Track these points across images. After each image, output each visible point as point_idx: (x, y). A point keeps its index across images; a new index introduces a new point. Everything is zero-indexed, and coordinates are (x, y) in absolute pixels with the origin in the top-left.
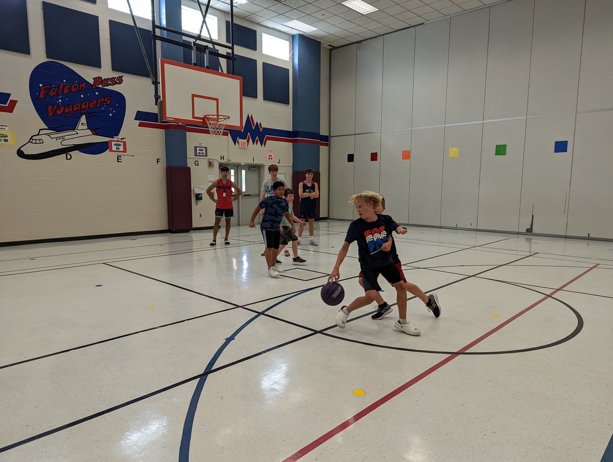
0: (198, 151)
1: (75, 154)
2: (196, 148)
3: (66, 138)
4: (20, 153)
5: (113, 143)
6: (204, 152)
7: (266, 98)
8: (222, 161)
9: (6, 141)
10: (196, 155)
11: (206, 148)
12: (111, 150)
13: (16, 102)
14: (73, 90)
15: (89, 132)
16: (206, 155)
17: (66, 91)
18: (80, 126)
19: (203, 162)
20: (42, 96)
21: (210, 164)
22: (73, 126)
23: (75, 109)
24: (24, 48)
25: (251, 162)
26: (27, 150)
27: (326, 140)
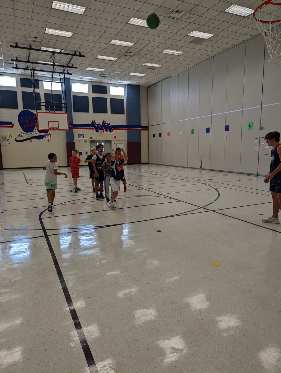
0: (80, 136)
1: (33, 139)
2: (79, 135)
3: (30, 134)
4: (16, 140)
5: (46, 135)
6: (83, 136)
7: (112, 113)
8: (91, 140)
9: (11, 136)
10: (79, 138)
11: (84, 135)
12: (45, 138)
13: (14, 124)
14: (32, 118)
15: (38, 132)
16: (84, 138)
17: (30, 119)
18: (35, 130)
19: (82, 140)
20: (22, 121)
21: (86, 141)
22: (32, 131)
23: (33, 125)
24: (16, 107)
25: (105, 139)
26: (18, 139)
27: (146, 128)
